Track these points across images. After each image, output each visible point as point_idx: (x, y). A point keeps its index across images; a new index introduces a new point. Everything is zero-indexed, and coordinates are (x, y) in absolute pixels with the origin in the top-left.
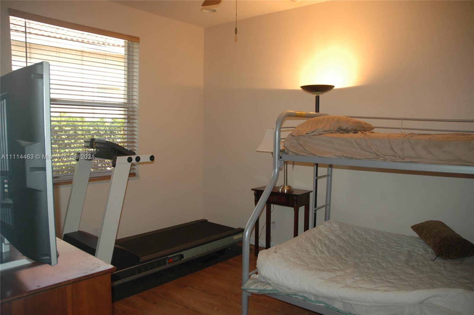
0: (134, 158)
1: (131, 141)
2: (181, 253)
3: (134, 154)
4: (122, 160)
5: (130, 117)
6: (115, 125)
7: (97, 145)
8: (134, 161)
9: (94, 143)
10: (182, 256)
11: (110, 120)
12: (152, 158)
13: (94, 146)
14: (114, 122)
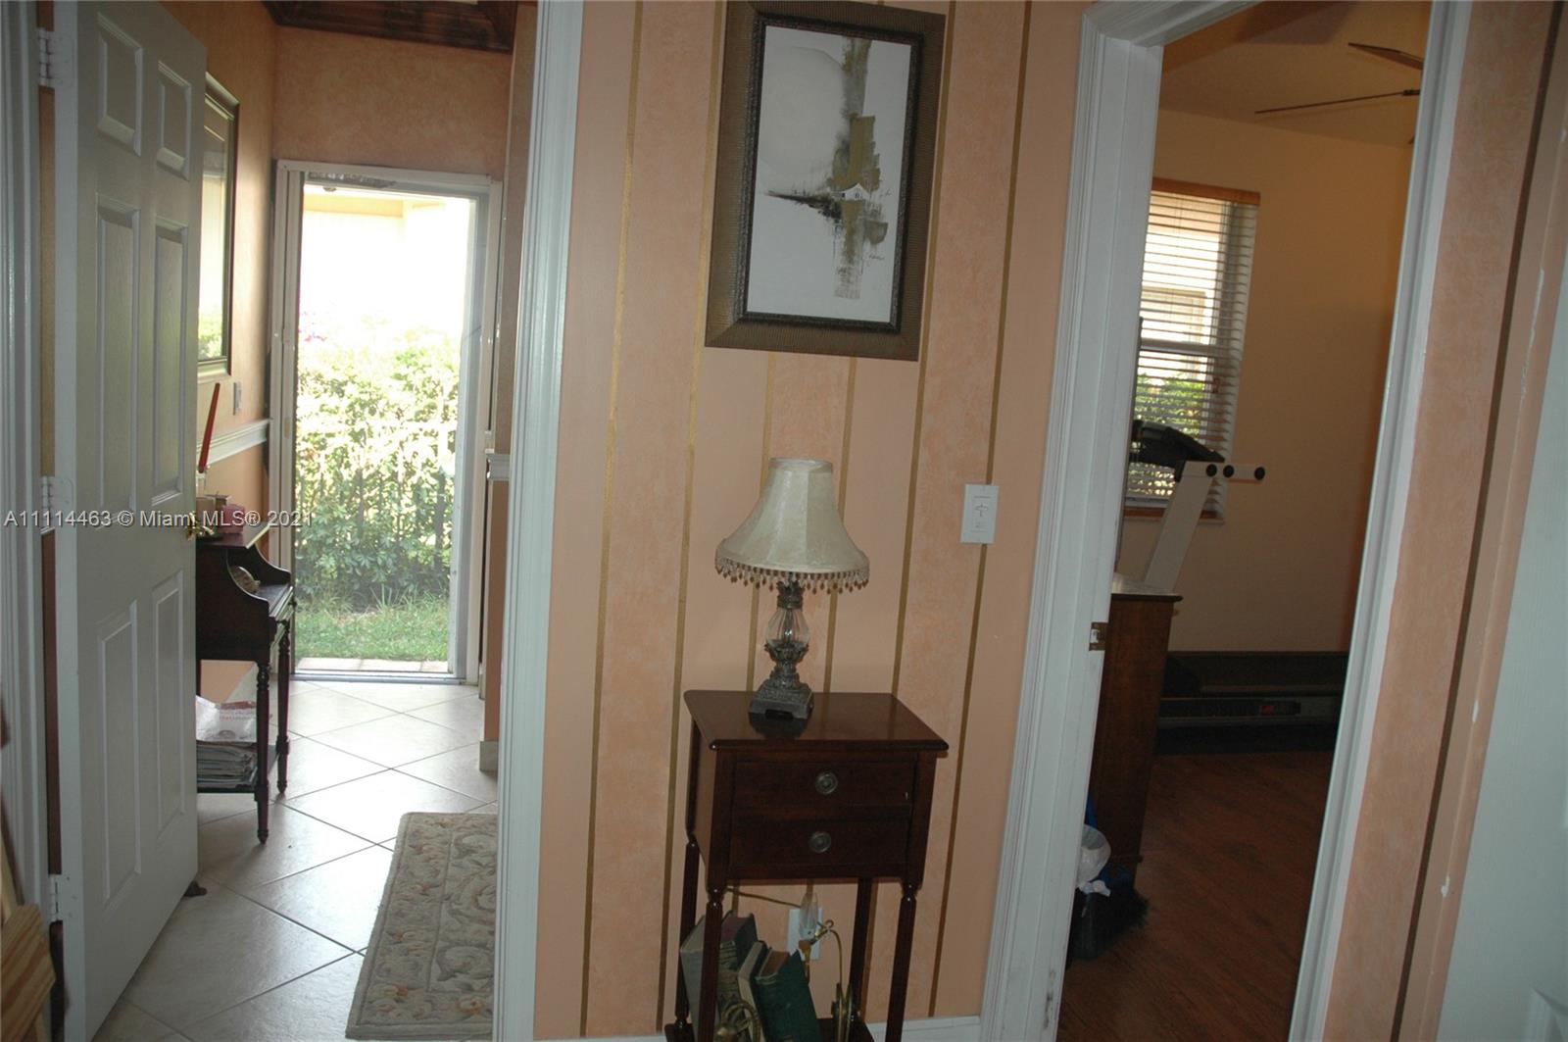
0: (1220, 467)
1: (1216, 435)
2: (1297, 700)
3: (1221, 460)
4: (1194, 469)
5: (1218, 379)
6: (1173, 394)
7: (1146, 434)
8: (1220, 474)
9: (1139, 430)
10: (1297, 707)
11: (1161, 383)
12: (1260, 474)
13: (1139, 436)
14: (1170, 386)
